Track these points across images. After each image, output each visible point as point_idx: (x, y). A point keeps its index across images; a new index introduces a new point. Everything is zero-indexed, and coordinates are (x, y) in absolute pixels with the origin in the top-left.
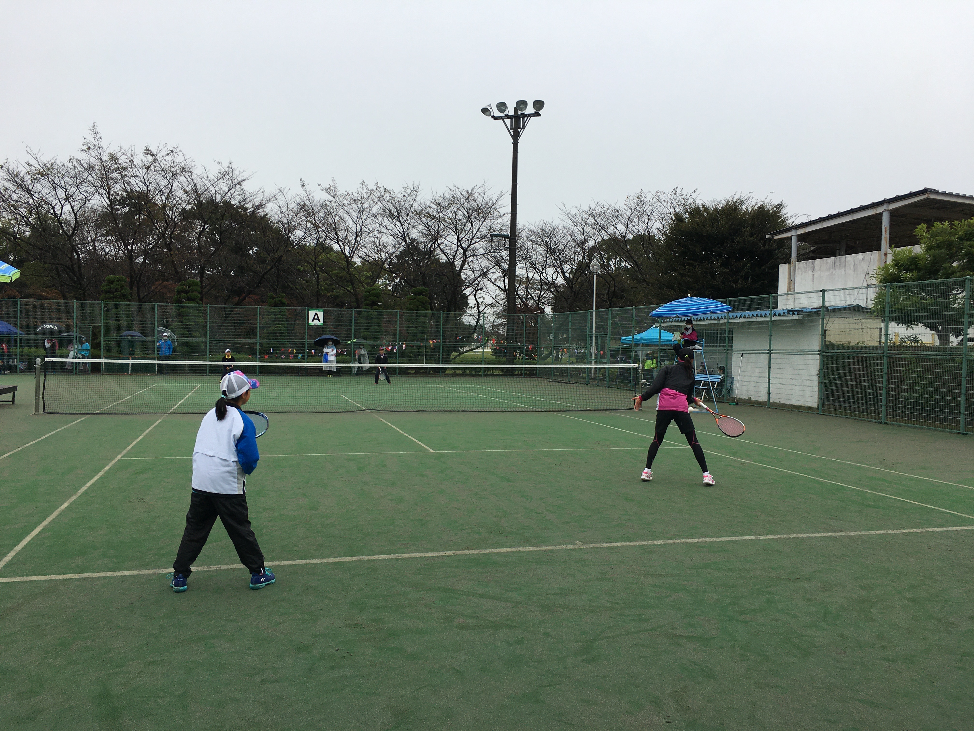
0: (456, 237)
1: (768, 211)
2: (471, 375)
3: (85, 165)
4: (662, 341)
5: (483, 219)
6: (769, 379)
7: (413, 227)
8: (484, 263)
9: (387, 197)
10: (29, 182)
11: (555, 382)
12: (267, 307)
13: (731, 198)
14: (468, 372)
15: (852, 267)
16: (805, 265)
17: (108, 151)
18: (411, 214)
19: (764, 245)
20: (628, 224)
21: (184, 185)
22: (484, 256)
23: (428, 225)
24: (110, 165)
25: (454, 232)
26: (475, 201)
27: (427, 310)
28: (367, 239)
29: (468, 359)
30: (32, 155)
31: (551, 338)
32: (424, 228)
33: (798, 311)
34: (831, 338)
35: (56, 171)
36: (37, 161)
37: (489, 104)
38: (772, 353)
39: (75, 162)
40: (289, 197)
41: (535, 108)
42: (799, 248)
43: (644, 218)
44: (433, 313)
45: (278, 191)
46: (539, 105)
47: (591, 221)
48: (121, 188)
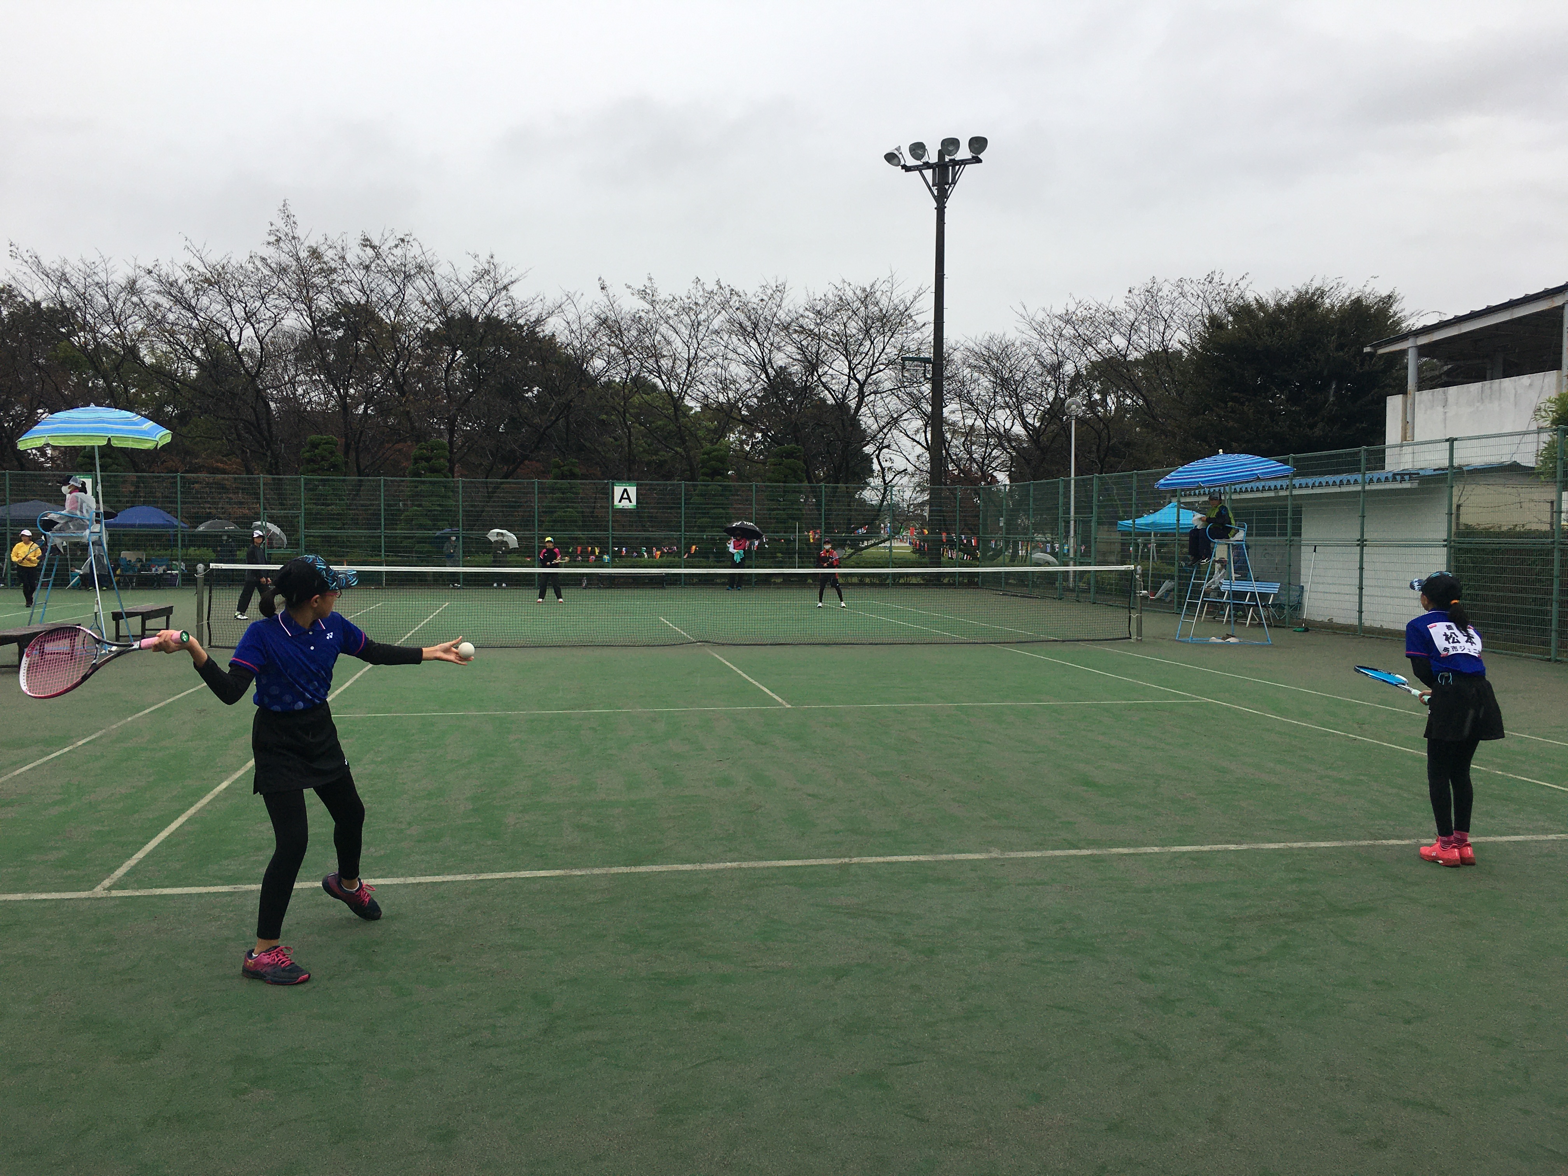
0: (847, 363)
1: (1368, 307)
2: (872, 585)
3: (273, 265)
4: (1182, 528)
5: (889, 334)
6: (1361, 588)
7: (779, 349)
8: (894, 403)
9: (735, 302)
10: (191, 294)
11: (1006, 595)
12: (549, 481)
13: (1304, 288)
14: (867, 580)
15: (1512, 399)
16: (1430, 397)
17: (307, 244)
18: (774, 329)
19: (1362, 365)
20: (1130, 335)
21: (423, 291)
22: (893, 393)
23: (801, 345)
24: (310, 264)
25: (844, 355)
26: (877, 304)
27: (801, 481)
28: (706, 371)
29: (868, 560)
30: (195, 252)
31: (1001, 524)
32: (795, 350)
33: (1410, 474)
34: (1471, 517)
35: (229, 276)
36: (203, 261)
37: (897, 146)
38: (1366, 545)
39: (259, 264)
40: (581, 307)
41: (973, 150)
42: (1420, 369)
43: (1157, 324)
44: (811, 487)
45: (566, 298)
46: (978, 144)
47: (1069, 331)
48: (327, 300)
